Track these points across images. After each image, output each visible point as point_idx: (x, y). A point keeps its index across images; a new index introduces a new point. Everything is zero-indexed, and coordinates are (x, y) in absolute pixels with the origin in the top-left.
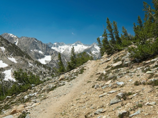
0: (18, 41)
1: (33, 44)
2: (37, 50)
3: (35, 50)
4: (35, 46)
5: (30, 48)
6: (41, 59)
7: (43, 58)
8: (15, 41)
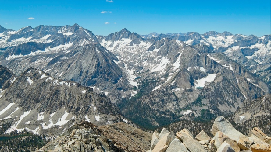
0: (182, 52)
1: (194, 59)
2: (198, 67)
3: (195, 67)
4: (196, 61)
5: (189, 65)
6: (201, 79)
7: (204, 78)
8: (179, 52)
